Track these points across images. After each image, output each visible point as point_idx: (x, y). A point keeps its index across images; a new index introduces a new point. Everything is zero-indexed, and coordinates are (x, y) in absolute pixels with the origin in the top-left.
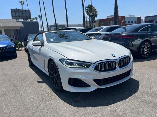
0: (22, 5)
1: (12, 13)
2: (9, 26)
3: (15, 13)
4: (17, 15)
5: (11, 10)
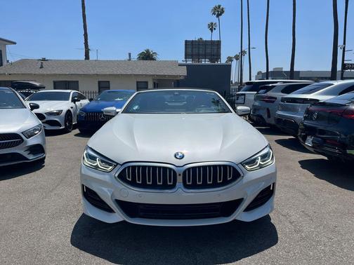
0: (212, 31)
1: (186, 48)
2: (162, 74)
3: (192, 48)
4: (195, 51)
5: (186, 42)
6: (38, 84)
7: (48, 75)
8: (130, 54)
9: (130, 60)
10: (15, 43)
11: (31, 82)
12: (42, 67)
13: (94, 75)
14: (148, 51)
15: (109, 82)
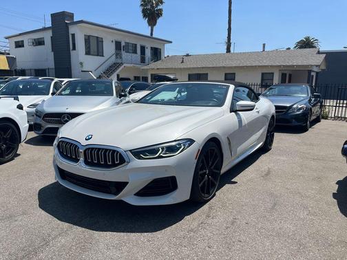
6: (172, 77)
7: (184, 68)
8: (264, 45)
9: (264, 50)
10: (171, 42)
11: (167, 75)
12: (182, 62)
13: (220, 67)
14: (308, 39)
15: (234, 74)
